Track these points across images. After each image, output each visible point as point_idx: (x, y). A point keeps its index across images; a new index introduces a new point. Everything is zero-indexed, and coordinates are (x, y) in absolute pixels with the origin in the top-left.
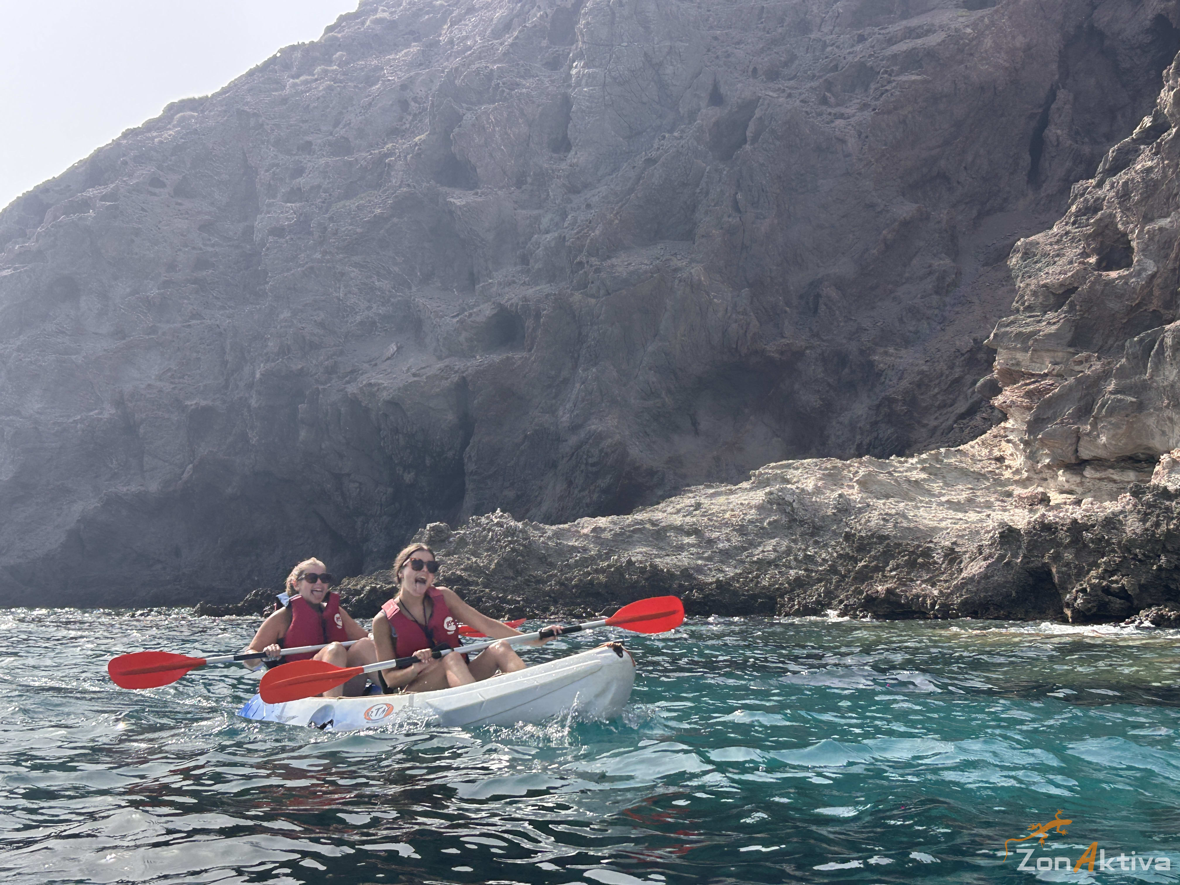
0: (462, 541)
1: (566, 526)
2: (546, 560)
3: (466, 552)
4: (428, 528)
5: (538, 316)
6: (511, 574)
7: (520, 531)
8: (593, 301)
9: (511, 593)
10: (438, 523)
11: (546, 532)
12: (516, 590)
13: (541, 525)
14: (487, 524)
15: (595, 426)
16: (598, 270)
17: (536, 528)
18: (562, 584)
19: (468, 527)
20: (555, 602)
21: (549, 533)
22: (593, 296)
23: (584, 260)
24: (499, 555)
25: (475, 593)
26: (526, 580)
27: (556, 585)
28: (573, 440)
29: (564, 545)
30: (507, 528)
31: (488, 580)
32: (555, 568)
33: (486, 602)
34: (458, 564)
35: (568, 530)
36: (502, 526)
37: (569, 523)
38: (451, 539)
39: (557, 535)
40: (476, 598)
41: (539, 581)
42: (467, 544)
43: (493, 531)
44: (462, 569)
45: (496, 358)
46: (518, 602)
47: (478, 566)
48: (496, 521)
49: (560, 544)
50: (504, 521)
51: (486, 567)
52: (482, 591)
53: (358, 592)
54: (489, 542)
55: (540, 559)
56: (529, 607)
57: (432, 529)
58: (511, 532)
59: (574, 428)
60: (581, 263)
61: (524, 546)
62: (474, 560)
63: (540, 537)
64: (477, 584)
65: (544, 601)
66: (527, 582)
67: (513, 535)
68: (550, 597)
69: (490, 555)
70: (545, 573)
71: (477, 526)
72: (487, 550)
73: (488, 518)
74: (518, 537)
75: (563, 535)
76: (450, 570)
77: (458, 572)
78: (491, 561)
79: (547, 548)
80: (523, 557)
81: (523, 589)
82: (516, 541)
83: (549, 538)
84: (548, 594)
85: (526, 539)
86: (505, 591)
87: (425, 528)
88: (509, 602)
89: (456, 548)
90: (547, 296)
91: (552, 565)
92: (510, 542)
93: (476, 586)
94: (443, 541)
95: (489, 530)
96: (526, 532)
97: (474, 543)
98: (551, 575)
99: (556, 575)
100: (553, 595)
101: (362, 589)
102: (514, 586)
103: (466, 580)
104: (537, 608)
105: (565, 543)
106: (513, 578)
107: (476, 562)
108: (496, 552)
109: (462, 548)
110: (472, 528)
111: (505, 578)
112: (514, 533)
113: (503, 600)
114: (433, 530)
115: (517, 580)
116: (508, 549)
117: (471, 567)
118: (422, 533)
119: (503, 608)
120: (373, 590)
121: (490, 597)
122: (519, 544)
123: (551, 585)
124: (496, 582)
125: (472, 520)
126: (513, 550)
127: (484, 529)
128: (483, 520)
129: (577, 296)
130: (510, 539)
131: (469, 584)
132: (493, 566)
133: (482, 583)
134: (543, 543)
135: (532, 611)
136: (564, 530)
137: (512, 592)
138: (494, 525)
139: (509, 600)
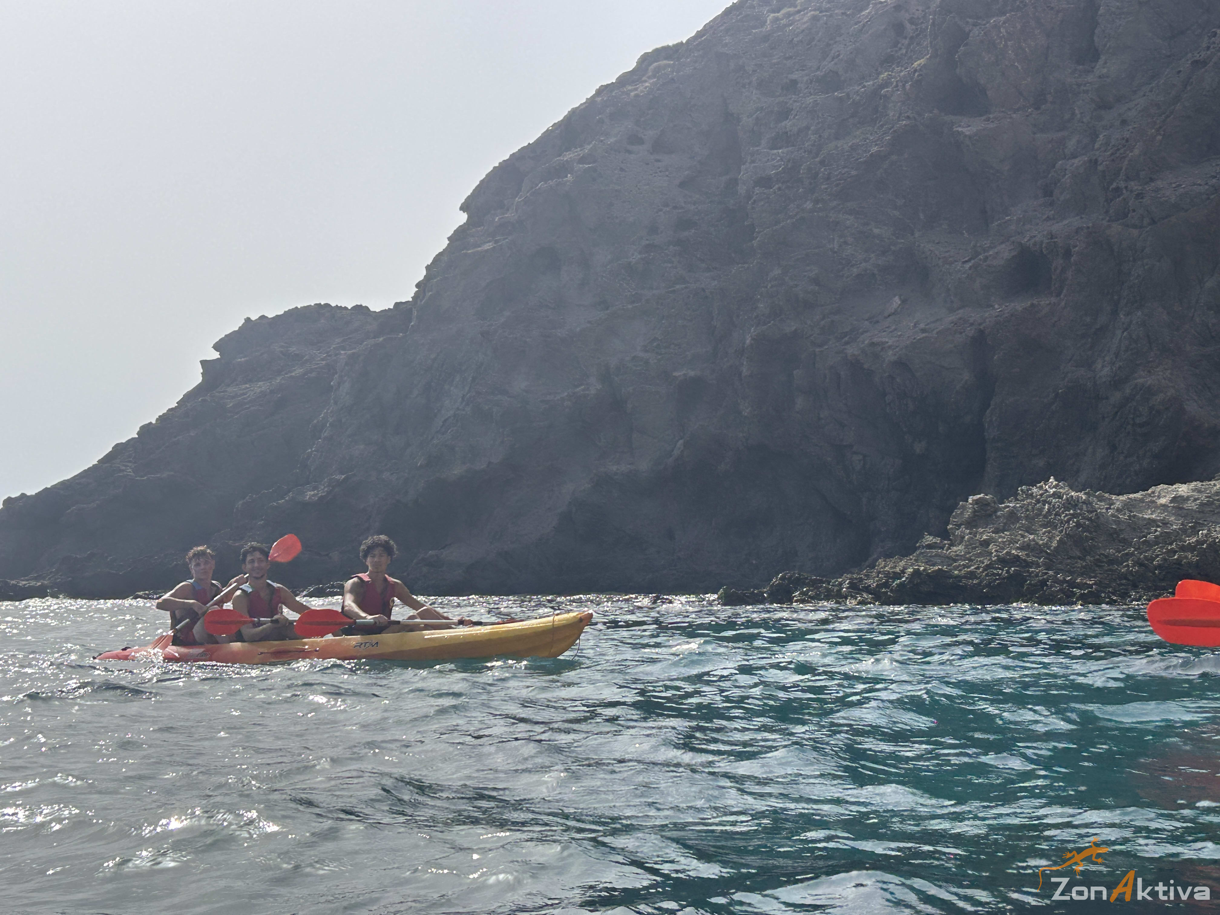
0: (1013, 516)
1: (1138, 495)
2: (1118, 536)
3: (1019, 528)
4: (970, 500)
5: (1068, 253)
6: (1078, 554)
7: (1084, 503)
8: (1135, 232)
9: (1078, 576)
10: (982, 495)
11: (1113, 504)
12: (1086, 572)
13: (1107, 495)
14: (1041, 495)
15: (1142, 379)
16: (1140, 196)
17: (1101, 499)
18: (1141, 565)
19: (1017, 500)
20: (1135, 587)
21: (1118, 505)
22: (1134, 226)
23: (1122, 184)
24: (1061, 531)
25: (1037, 575)
26: (1098, 560)
27: (1133, 566)
28: (1116, 397)
29: (1139, 518)
30: (1067, 499)
31: (1051, 560)
32: (1130, 545)
33: (1052, 586)
34: (1012, 542)
35: (1142, 500)
36: (1060, 497)
37: (1141, 493)
38: (999, 513)
39: (1129, 506)
40: (1039, 581)
41: (1112, 561)
42: (1019, 519)
43: (1050, 503)
44: (1018, 548)
45: (1019, 305)
46: (1091, 586)
47: (1037, 544)
48: (1052, 491)
49: (1134, 516)
50: (1061, 490)
51: (1046, 545)
52: (1046, 573)
53: (897, 576)
54: (1045, 516)
55: (1111, 535)
56: (1104, 592)
57: (976, 502)
58: (1071, 504)
59: (1116, 383)
60: (1117, 189)
61: (1090, 519)
62: (1032, 537)
63: (1107, 509)
64: (1038, 566)
65: (1122, 584)
66: (1098, 563)
67: (1075, 506)
68: (1126, 578)
69: (1049, 532)
70: (1120, 552)
71: (1027, 498)
72: (1045, 526)
73: (1041, 488)
74: (1081, 509)
75: (1134, 506)
76: (1004, 549)
77: (1013, 552)
78: (1051, 539)
79: (1118, 522)
80: (1091, 533)
81: (1094, 571)
82: (1080, 514)
83: (1118, 510)
84: (1124, 576)
85: (1092, 512)
86: (1071, 573)
87: (966, 500)
88: (1080, 586)
89: (1005, 524)
90: (1078, 231)
91: (1127, 543)
92: (1073, 516)
93: (1036, 568)
94: (990, 515)
95: (1045, 502)
96: (1090, 503)
97: (1027, 517)
98: (1127, 554)
99: (1132, 554)
100: (1131, 578)
101: (903, 572)
102: (1084, 567)
103: (1025, 561)
104: (1114, 594)
105: (1141, 515)
106: (1079, 558)
107: (1034, 540)
108: (1055, 528)
109: (1013, 524)
110: (1023, 500)
111: (1070, 558)
112: (1076, 505)
113: (1072, 584)
114: (977, 504)
115: (1084, 560)
116: (1072, 524)
117: (1028, 545)
118: (964, 508)
119: (1074, 594)
120: (916, 572)
121: (1057, 581)
122: (1084, 518)
123: (1128, 566)
124: (1061, 563)
125: (1022, 490)
126: (1078, 525)
127: (1038, 501)
128: (1035, 490)
129: (1116, 228)
130: (1072, 512)
131: (1028, 565)
132: (1054, 544)
133: (1044, 564)
134: (1113, 515)
135: (1109, 597)
136: (1135, 499)
137: (1082, 575)
138: (1050, 496)
139: (1078, 584)
